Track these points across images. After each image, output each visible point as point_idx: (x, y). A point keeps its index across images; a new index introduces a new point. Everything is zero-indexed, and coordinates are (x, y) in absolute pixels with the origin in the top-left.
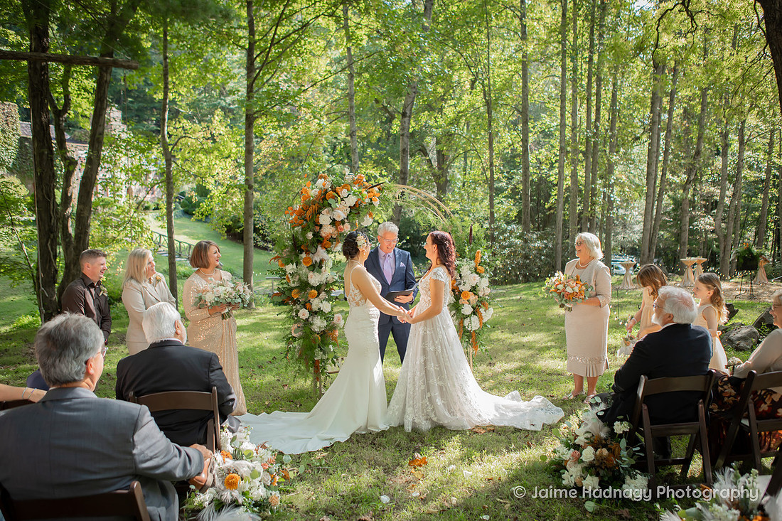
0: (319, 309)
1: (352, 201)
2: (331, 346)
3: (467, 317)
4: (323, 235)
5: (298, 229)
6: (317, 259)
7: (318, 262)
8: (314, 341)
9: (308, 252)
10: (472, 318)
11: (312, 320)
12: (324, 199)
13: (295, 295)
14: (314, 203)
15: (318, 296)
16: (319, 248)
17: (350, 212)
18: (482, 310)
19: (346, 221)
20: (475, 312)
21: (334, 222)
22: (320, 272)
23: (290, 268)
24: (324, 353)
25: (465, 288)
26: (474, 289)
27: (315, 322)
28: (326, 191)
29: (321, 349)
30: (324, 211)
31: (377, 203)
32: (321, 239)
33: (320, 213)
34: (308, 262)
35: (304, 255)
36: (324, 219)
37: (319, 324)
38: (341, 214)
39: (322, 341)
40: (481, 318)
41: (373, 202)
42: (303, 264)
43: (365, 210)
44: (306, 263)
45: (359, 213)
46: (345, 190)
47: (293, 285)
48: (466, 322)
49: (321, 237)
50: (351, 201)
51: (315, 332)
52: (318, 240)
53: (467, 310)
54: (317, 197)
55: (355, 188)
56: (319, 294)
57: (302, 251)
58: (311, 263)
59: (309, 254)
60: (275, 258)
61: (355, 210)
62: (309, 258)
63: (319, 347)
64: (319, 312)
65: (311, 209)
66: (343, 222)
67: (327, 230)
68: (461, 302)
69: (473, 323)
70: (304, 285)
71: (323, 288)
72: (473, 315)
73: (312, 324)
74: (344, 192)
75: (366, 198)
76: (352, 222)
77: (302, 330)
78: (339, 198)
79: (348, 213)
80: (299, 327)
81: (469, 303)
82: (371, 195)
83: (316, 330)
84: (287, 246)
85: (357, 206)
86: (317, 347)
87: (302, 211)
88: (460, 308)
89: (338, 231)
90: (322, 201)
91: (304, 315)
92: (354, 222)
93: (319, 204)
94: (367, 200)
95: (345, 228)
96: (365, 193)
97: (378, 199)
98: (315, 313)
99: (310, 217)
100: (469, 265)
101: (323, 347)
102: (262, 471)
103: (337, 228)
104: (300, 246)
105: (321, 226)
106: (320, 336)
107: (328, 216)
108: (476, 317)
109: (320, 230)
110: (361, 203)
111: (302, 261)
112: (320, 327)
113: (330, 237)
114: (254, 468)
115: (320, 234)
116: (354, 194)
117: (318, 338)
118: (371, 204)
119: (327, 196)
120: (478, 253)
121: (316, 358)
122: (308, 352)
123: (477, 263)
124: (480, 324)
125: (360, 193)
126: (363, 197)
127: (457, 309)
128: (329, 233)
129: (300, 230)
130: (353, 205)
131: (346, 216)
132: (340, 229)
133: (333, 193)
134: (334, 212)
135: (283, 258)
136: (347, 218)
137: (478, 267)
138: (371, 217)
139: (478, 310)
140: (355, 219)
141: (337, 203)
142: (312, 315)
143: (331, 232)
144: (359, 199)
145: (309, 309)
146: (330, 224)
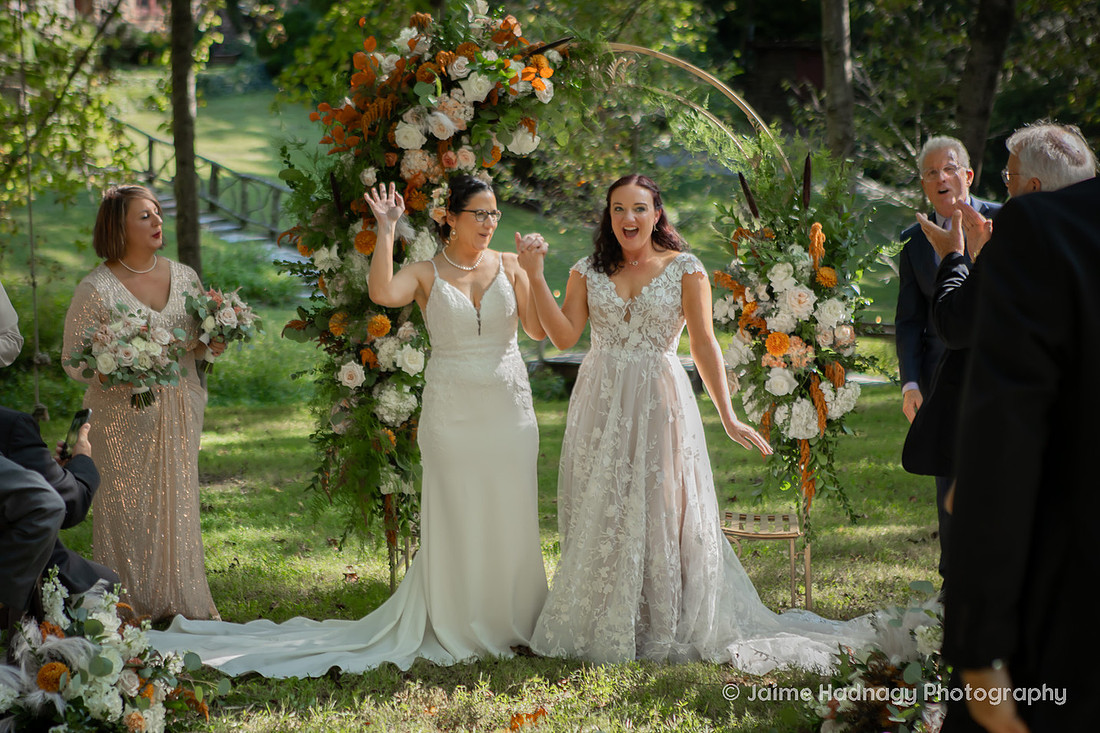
0: (395, 364)
1: (478, 87)
3: (778, 401)
4: (407, 175)
5: (348, 159)
8: (378, 444)
10: (796, 408)
11: (380, 393)
12: (412, 82)
13: (335, 326)
14: (384, 90)
15: (393, 333)
17: (476, 117)
18: (826, 387)
19: (464, 139)
20: (806, 386)
21: (432, 144)
23: (326, 257)
24: (405, 476)
25: (780, 322)
26: (804, 331)
27: (383, 398)
28: (418, 61)
29: (397, 466)
30: (408, 115)
31: (546, 90)
33: (398, 118)
34: (368, 245)
35: (358, 227)
36: (408, 135)
37: (392, 403)
38: (446, 124)
39: (399, 448)
40: (819, 405)
41: (537, 92)
42: (357, 251)
43: (513, 112)
44: (363, 247)
45: (498, 121)
46: (463, 61)
47: (334, 302)
48: (780, 415)
49: (402, 180)
50: (474, 88)
51: (384, 424)
53: (781, 382)
54: (393, 77)
55: (490, 56)
56: (396, 325)
57: (353, 219)
60: (292, 233)
61: (494, 109)
63: (392, 462)
64: (396, 375)
65: (372, 108)
66: (456, 141)
67: (416, 164)
68: (766, 359)
69: (801, 422)
70: (361, 305)
71: (406, 313)
72: (799, 398)
73: (378, 403)
74: (459, 66)
75: (514, 80)
76: (478, 143)
77: (352, 416)
78: (438, 81)
79: (469, 119)
80: (344, 409)
81: (789, 364)
82: (529, 73)
83: (387, 418)
84: (322, 202)
85: (495, 103)
86: (385, 461)
87: (356, 113)
88: (762, 377)
89: (443, 167)
90: (404, 86)
91: (351, 377)
92: (483, 144)
93: (397, 95)
94: (521, 87)
95: (460, 157)
96: (516, 67)
97: (548, 84)
98: (388, 374)
99: (373, 128)
100: (792, 263)
101: (403, 463)
102: (118, 665)
103: (439, 158)
104: (348, 204)
105: (401, 152)
106: (397, 434)
107: (418, 127)
108: (806, 403)
109: (398, 164)
110: (505, 94)
111: (353, 240)
112: (398, 412)
113: (424, 179)
114: (97, 652)
115: (399, 171)
116: (485, 70)
117: (388, 438)
118: (533, 95)
119: (418, 75)
120: (815, 231)
121: (385, 490)
122: (362, 472)
123: (815, 258)
124: (820, 423)
125: (502, 66)
126: (505, 78)
127: (754, 380)
128: (421, 172)
129: (351, 162)
130: (482, 98)
131: (464, 128)
132: (449, 161)
133: (430, 69)
134: (430, 118)
135: (310, 230)
136: (468, 131)
137: (821, 269)
138: (532, 130)
139: (813, 386)
140: (486, 135)
141: (436, 94)
142: (379, 380)
143: (425, 169)
144: (499, 85)
145: (367, 364)
146: (424, 147)
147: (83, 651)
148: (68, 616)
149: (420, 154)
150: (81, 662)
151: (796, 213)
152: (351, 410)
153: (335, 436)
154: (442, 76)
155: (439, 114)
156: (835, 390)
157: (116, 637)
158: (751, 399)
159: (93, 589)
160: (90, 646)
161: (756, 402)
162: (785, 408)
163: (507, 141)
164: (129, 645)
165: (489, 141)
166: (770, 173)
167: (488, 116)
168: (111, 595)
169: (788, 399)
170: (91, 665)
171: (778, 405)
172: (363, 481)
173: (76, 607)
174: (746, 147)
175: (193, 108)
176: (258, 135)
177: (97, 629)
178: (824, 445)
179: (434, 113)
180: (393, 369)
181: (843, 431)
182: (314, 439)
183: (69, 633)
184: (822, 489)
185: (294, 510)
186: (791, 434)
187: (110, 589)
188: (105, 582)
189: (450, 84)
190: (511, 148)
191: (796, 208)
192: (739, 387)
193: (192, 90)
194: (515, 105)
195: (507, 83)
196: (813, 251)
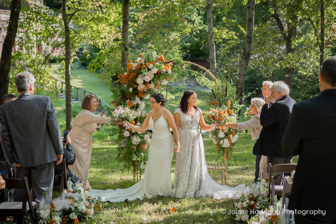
1: (155, 70)
2: (142, 154)
3: (221, 139)
4: (139, 90)
5: (125, 86)
6: (135, 103)
7: (135, 105)
8: (132, 149)
9: (130, 99)
10: (225, 140)
11: (132, 138)
12: (140, 69)
14: (134, 71)
16: (136, 97)
17: (154, 77)
18: (231, 136)
19: (152, 82)
20: (227, 135)
21: (145, 83)
22: (136, 111)
24: (138, 156)
27: (133, 139)
28: (142, 65)
29: (136, 154)
30: (140, 76)
31: (170, 71)
32: (137, 92)
33: (137, 77)
34: (130, 105)
35: (128, 101)
36: (139, 81)
37: (136, 140)
38: (148, 78)
39: (137, 150)
40: (230, 140)
41: (168, 72)
42: (127, 106)
43: (162, 76)
44: (129, 105)
45: (159, 78)
46: (152, 65)
48: (221, 142)
49: (138, 91)
50: (154, 70)
51: (133, 145)
52: (136, 92)
53: (221, 135)
54: (136, 68)
55: (158, 64)
56: (136, 123)
57: (127, 99)
58: (131, 106)
59: (131, 100)
60: (112, 102)
61: (158, 75)
62: (131, 102)
63: (135, 153)
64: (136, 134)
65: (132, 75)
66: (150, 82)
67: (141, 87)
69: (226, 143)
71: (139, 120)
72: (225, 138)
73: (132, 140)
74: (151, 66)
75: (163, 69)
76: (155, 83)
77: (126, 143)
78: (147, 69)
79: (153, 77)
80: (124, 141)
81: (223, 131)
82: (166, 67)
83: (134, 143)
84: (119, 95)
85: (159, 74)
86: (134, 153)
87: (128, 76)
88: (217, 134)
89: (147, 88)
90: (139, 70)
91: (126, 134)
92: (156, 83)
93: (137, 72)
94: (164, 70)
95: (151, 86)
96: (163, 66)
97: (170, 70)
98: (134, 134)
99: (131, 79)
100: (223, 109)
101: (138, 154)
102: (85, 199)
103: (146, 86)
104: (126, 96)
105: (138, 84)
106: (136, 147)
107: (142, 79)
108: (227, 140)
109: (137, 87)
110: (161, 72)
111: (127, 104)
112: (136, 142)
113: (143, 91)
114: (80, 197)
115: (137, 89)
116: (157, 67)
117: (135, 148)
118: (167, 72)
119: (142, 68)
120: (229, 102)
121: (133, 160)
122: (129, 156)
123: (228, 108)
124: (230, 144)
125: (160, 66)
126: (161, 69)
127: (216, 134)
128: (142, 89)
129: (126, 87)
130: (156, 73)
131: (152, 79)
132: (149, 87)
133: (145, 66)
134: (144, 77)
135: (117, 102)
136: (153, 80)
137: (230, 110)
138: (167, 79)
139: (228, 135)
140: (157, 81)
141: (146, 72)
142: (132, 135)
143: (143, 88)
144: (160, 70)
145: (130, 131)
146: (143, 83)
147: (77, 196)
148: (73, 189)
149: (142, 85)
150: (77, 199)
151: (224, 98)
152: (126, 142)
153: (122, 148)
154: (147, 68)
155: (147, 76)
156: (233, 136)
157: (83, 193)
158: (214, 139)
159: (77, 182)
160: (79, 195)
161: (215, 140)
162: (222, 141)
163: (161, 82)
164: (86, 195)
165: (157, 82)
166: (218, 89)
167: (157, 77)
168: (81, 184)
169: (223, 139)
170: (79, 199)
171: (221, 140)
172: (129, 158)
173: (74, 186)
174: (213, 84)
175: (70, 73)
176: (79, 79)
177: (79, 191)
178: (231, 149)
179: (145, 76)
180: (135, 132)
181: (234, 145)
182: (117, 148)
183: (73, 192)
184: (230, 158)
185: (102, 164)
186: (224, 146)
187: (81, 182)
188: (80, 181)
189: (149, 70)
190: (162, 84)
191: (224, 97)
192: (212, 136)
193: (70, 69)
194: (163, 74)
195: (162, 70)
196: (228, 106)
